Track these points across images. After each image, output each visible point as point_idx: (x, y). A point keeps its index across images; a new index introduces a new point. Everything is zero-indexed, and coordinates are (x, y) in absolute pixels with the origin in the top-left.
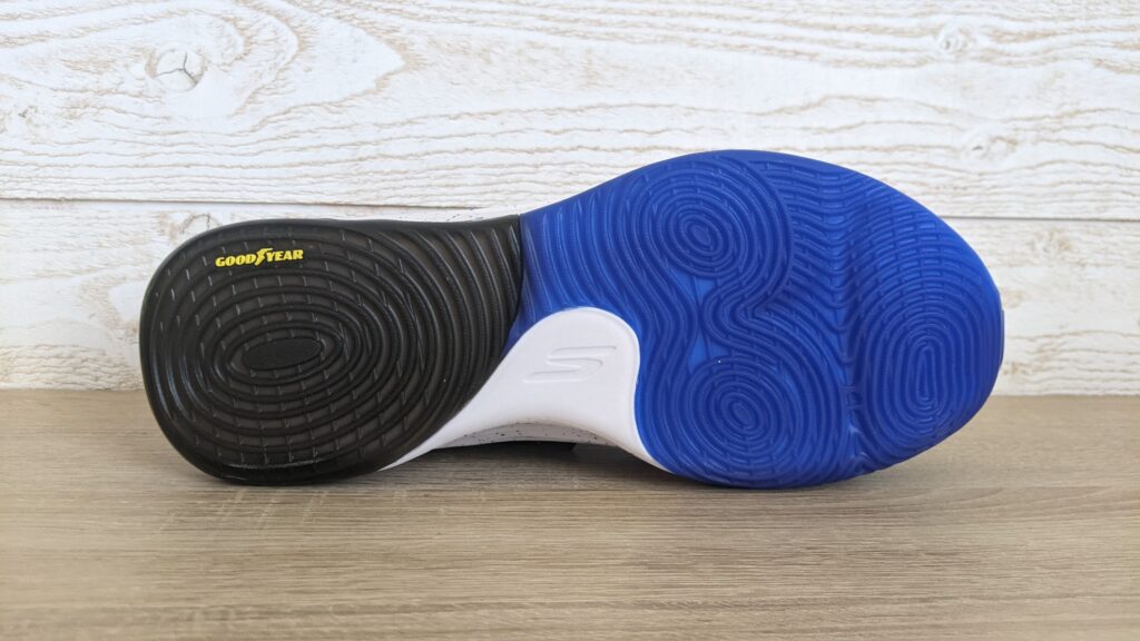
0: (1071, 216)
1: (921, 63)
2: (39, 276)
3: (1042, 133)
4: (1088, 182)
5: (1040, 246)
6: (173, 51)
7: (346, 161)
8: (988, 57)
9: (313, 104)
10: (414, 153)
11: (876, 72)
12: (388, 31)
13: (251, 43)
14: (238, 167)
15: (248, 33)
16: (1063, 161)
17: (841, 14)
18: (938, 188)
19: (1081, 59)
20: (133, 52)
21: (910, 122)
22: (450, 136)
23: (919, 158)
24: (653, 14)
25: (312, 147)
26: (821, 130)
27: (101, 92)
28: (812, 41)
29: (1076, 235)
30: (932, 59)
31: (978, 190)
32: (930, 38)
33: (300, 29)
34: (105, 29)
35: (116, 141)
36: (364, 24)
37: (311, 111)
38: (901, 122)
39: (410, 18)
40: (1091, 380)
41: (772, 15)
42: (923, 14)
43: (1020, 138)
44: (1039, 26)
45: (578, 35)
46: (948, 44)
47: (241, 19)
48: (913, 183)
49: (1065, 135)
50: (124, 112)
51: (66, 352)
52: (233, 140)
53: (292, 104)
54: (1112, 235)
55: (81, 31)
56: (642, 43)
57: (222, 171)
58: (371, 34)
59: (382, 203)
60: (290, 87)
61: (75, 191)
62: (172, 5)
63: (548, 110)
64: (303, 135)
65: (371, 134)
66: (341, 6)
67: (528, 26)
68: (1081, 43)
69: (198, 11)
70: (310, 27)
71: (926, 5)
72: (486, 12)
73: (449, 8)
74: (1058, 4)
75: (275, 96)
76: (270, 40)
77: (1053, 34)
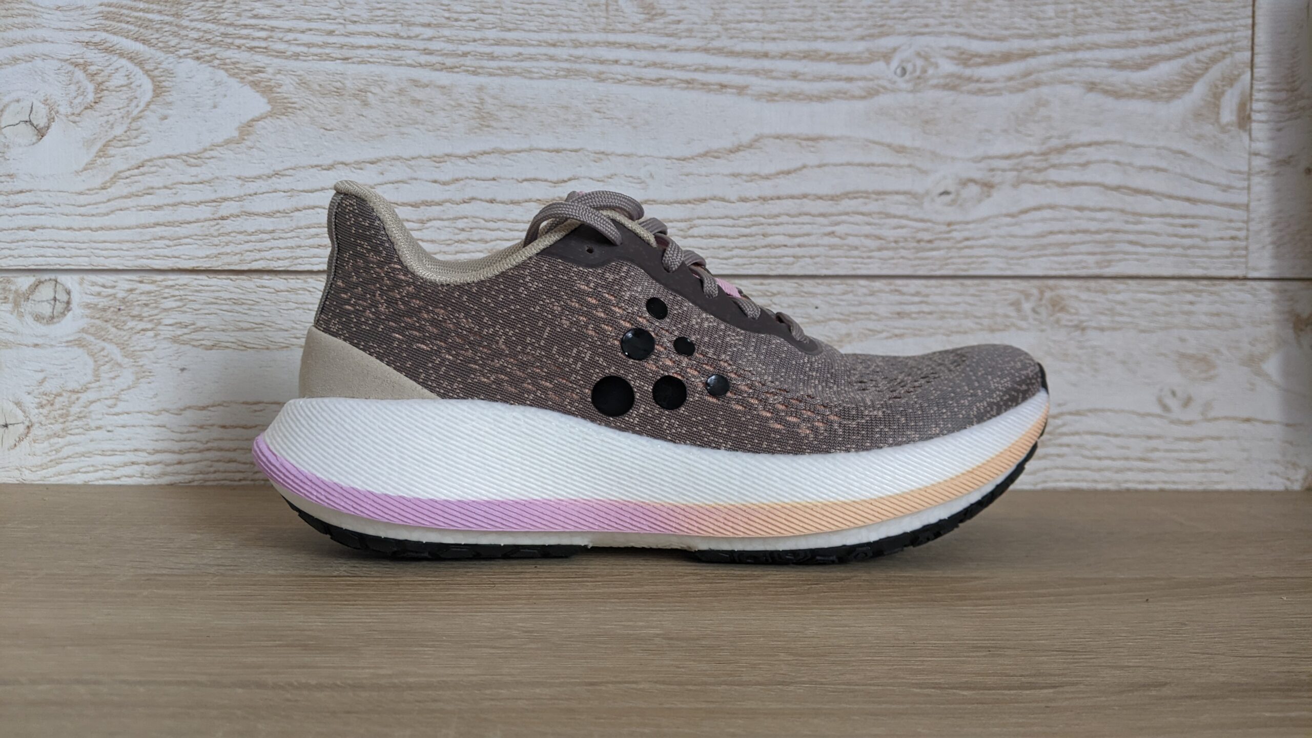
0: (1065, 273)
1: (871, 94)
3: (1025, 174)
4: (1085, 232)
5: (1027, 306)
6: (18, 101)
7: (206, 220)
8: (952, 84)
9: (169, 157)
10: (281, 209)
11: (817, 107)
12: (253, 72)
13: (102, 90)
14: (85, 229)
15: (98, 79)
16: (1052, 207)
17: (774, 39)
18: (896, 242)
19: (1070, 82)
21: (861, 165)
22: (322, 189)
23: (873, 206)
24: (554, 45)
25: (168, 205)
26: (753, 177)
28: (740, 72)
29: (1073, 292)
30: (885, 88)
31: (947, 244)
32: (880, 65)
33: (156, 73)
36: (225, 64)
37: (167, 165)
38: (849, 164)
39: (277, 57)
40: (1100, 470)
41: (692, 43)
42: (872, 36)
43: (996, 180)
44: (1015, 45)
45: (468, 71)
46: (904, 71)
47: (92, 64)
48: (867, 236)
49: (1053, 174)
52: (82, 199)
53: (147, 158)
54: (1118, 293)
56: (541, 78)
57: (70, 235)
58: (234, 75)
59: (245, 267)
60: (142, 138)
62: (18, 51)
63: (435, 157)
64: (157, 191)
65: (232, 189)
66: (200, 45)
67: (409, 62)
68: (1070, 65)
69: (45, 57)
70: (166, 70)
71: (875, 26)
72: (362, 47)
73: (321, 43)
74: (1038, 19)
75: (128, 148)
76: (122, 86)
77: (1033, 54)
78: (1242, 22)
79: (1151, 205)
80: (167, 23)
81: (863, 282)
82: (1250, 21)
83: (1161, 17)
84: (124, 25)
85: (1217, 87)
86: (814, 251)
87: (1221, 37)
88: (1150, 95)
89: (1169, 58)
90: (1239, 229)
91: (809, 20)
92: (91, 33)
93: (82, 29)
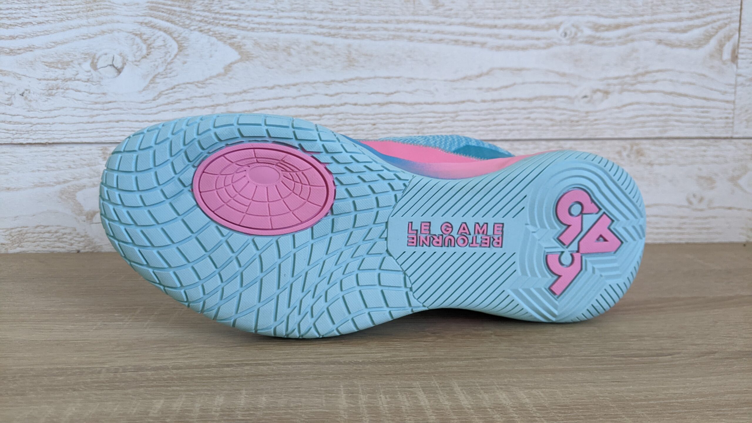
0: (644, 137)
1: (549, 46)
2: (36, 186)
3: (625, 87)
4: (654, 115)
5: (625, 154)
6: (106, 54)
8: (590, 41)
9: (188, 83)
11: (522, 53)
12: (230, 38)
13: (151, 48)
14: (146, 121)
15: (148, 42)
16: (638, 103)
17: (500, 18)
18: (560, 122)
19: (649, 40)
20: (83, 56)
21: (543, 83)
22: (269, 99)
23: (549, 104)
24: (387, 22)
25: (189, 108)
26: (488, 90)
27: (65, 80)
28: (483, 35)
29: (648, 146)
30: (556, 43)
31: (585, 122)
32: (553, 32)
33: (179, 39)
34: (66, 43)
35: (75, 108)
37: (187, 87)
38: (538, 82)
39: (243, 30)
41: (458, 20)
42: (550, 16)
43: (611, 90)
44: (621, 20)
45: (342, 37)
46: (566, 34)
47: (144, 34)
48: (546, 119)
49: (639, 87)
50: (80, 91)
51: (53, 229)
53: (176, 84)
54: (670, 146)
55: (53, 44)
56: (380, 40)
57: (137, 124)
58: (220, 40)
60: (174, 73)
61: (54, 138)
62: (104, 27)
63: (326, 82)
64: (183, 101)
65: (222, 100)
66: (202, 24)
67: (312, 32)
68: (649, 30)
69: (120, 30)
70: (184, 37)
71: (551, 11)
72: (287, 24)
73: (265, 23)
74: (634, 7)
75: (166, 79)
76: (161, 46)
77: (631, 25)
78: (736, 8)
79: (688, 102)
80: (184, 12)
81: (544, 143)
82: (739, 7)
83: (696, 6)
84: (160, 13)
85: (721, 41)
86: (519, 127)
87: (725, 16)
88: (688, 46)
89: (698, 27)
90: (730, 113)
91: (518, 8)
92: (143, 18)
93: (138, 16)
